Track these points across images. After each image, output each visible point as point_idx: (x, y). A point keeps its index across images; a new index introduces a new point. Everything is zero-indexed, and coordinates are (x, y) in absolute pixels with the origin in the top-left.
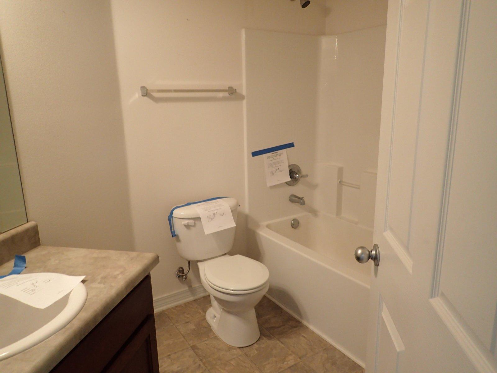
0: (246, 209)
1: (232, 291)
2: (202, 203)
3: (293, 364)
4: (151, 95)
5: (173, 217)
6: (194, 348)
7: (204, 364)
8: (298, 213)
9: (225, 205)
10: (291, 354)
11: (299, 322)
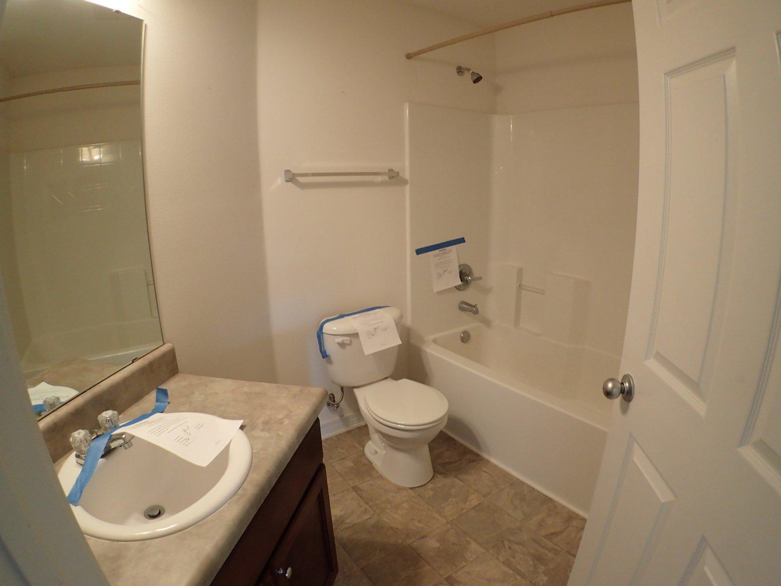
0: (408, 321)
1: (402, 426)
2: (357, 315)
3: (477, 503)
4: (297, 180)
5: (323, 333)
6: (355, 489)
7: (371, 507)
8: (469, 324)
9: (386, 317)
10: (473, 493)
11: (478, 455)
